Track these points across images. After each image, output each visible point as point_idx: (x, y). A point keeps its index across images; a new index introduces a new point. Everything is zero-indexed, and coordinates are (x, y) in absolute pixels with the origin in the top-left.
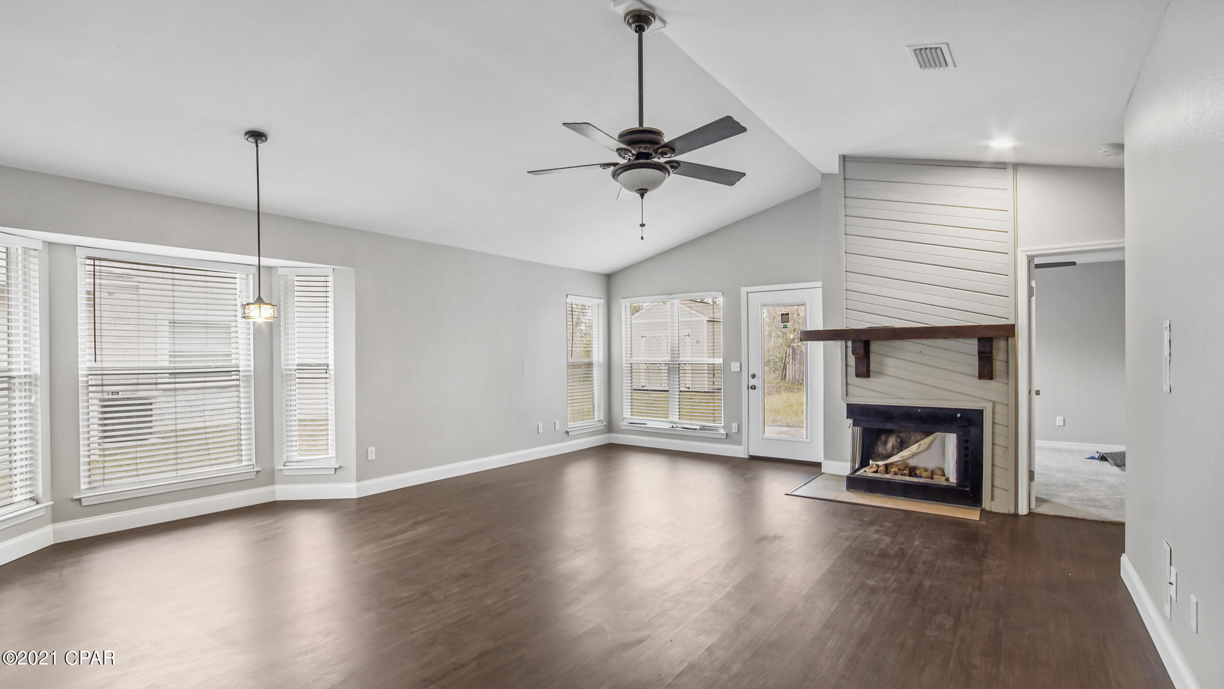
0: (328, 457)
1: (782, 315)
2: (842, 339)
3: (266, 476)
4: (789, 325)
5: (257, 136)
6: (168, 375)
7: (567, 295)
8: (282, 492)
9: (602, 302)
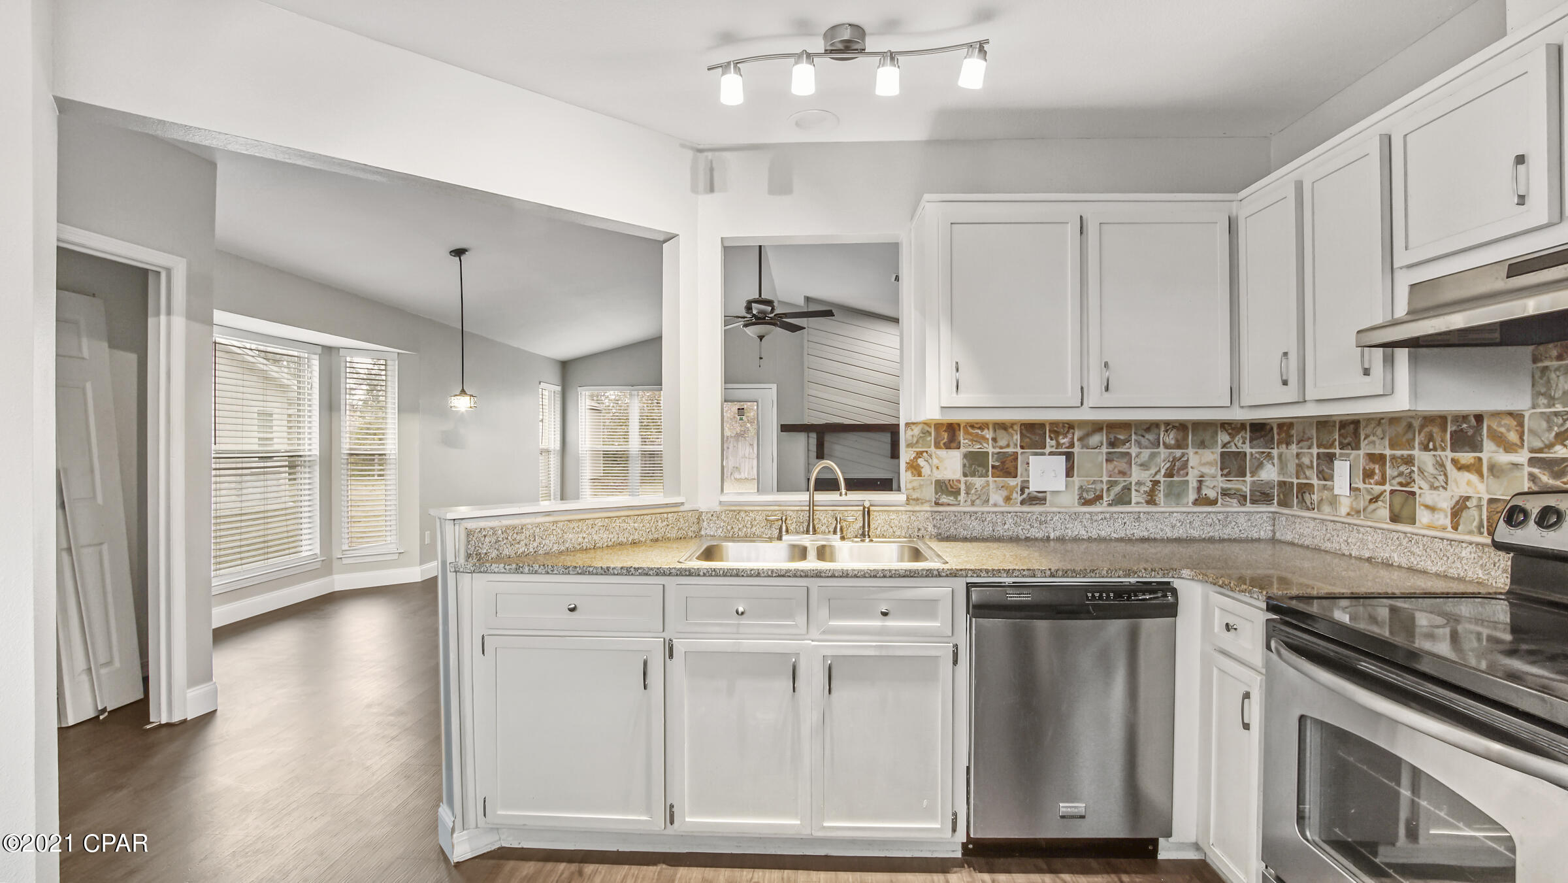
0: (389, 543)
1: (739, 409)
2: (805, 432)
3: (326, 566)
4: (744, 418)
5: (459, 253)
6: (257, 459)
7: (540, 382)
8: (341, 582)
9: (559, 388)
